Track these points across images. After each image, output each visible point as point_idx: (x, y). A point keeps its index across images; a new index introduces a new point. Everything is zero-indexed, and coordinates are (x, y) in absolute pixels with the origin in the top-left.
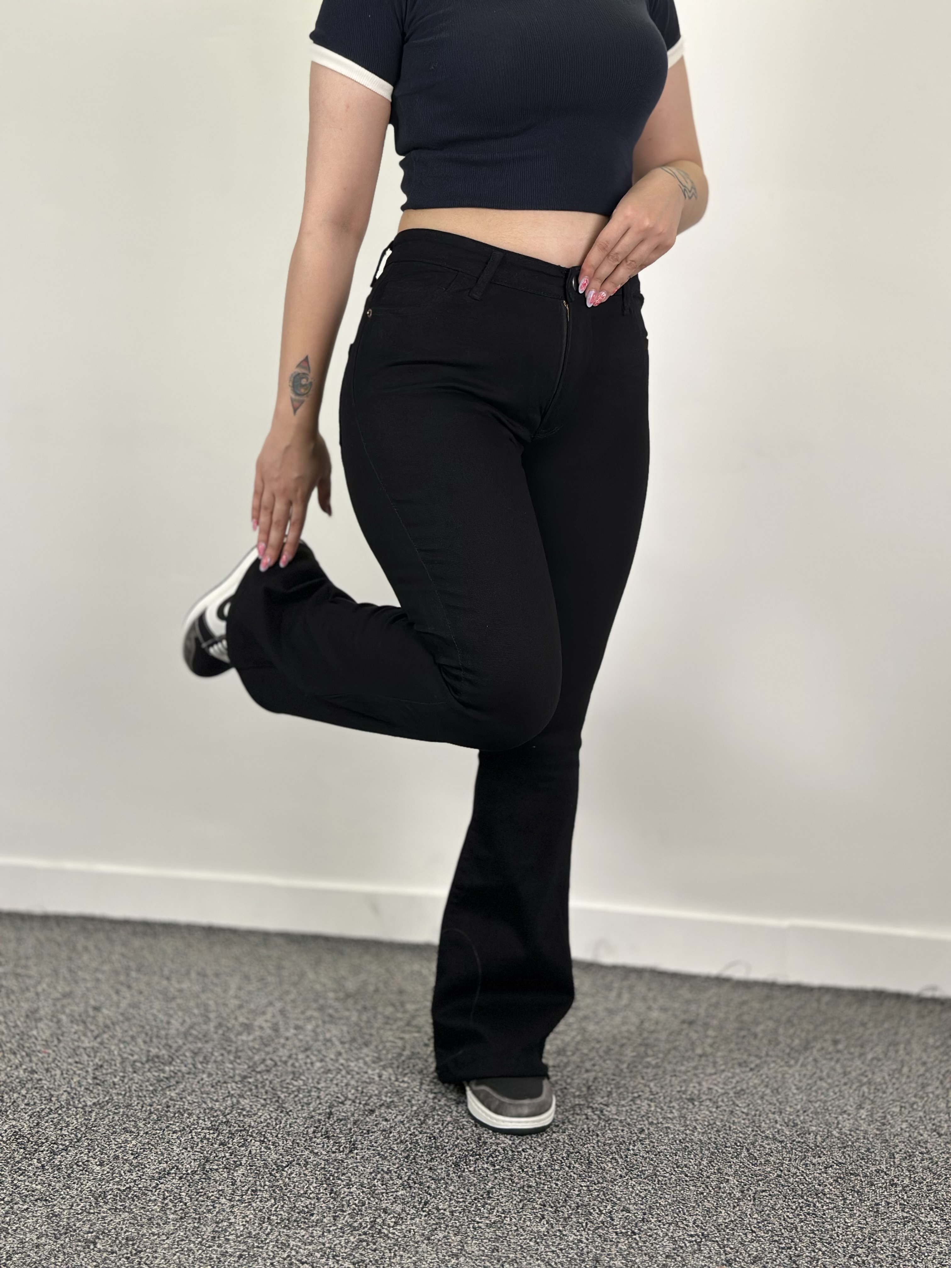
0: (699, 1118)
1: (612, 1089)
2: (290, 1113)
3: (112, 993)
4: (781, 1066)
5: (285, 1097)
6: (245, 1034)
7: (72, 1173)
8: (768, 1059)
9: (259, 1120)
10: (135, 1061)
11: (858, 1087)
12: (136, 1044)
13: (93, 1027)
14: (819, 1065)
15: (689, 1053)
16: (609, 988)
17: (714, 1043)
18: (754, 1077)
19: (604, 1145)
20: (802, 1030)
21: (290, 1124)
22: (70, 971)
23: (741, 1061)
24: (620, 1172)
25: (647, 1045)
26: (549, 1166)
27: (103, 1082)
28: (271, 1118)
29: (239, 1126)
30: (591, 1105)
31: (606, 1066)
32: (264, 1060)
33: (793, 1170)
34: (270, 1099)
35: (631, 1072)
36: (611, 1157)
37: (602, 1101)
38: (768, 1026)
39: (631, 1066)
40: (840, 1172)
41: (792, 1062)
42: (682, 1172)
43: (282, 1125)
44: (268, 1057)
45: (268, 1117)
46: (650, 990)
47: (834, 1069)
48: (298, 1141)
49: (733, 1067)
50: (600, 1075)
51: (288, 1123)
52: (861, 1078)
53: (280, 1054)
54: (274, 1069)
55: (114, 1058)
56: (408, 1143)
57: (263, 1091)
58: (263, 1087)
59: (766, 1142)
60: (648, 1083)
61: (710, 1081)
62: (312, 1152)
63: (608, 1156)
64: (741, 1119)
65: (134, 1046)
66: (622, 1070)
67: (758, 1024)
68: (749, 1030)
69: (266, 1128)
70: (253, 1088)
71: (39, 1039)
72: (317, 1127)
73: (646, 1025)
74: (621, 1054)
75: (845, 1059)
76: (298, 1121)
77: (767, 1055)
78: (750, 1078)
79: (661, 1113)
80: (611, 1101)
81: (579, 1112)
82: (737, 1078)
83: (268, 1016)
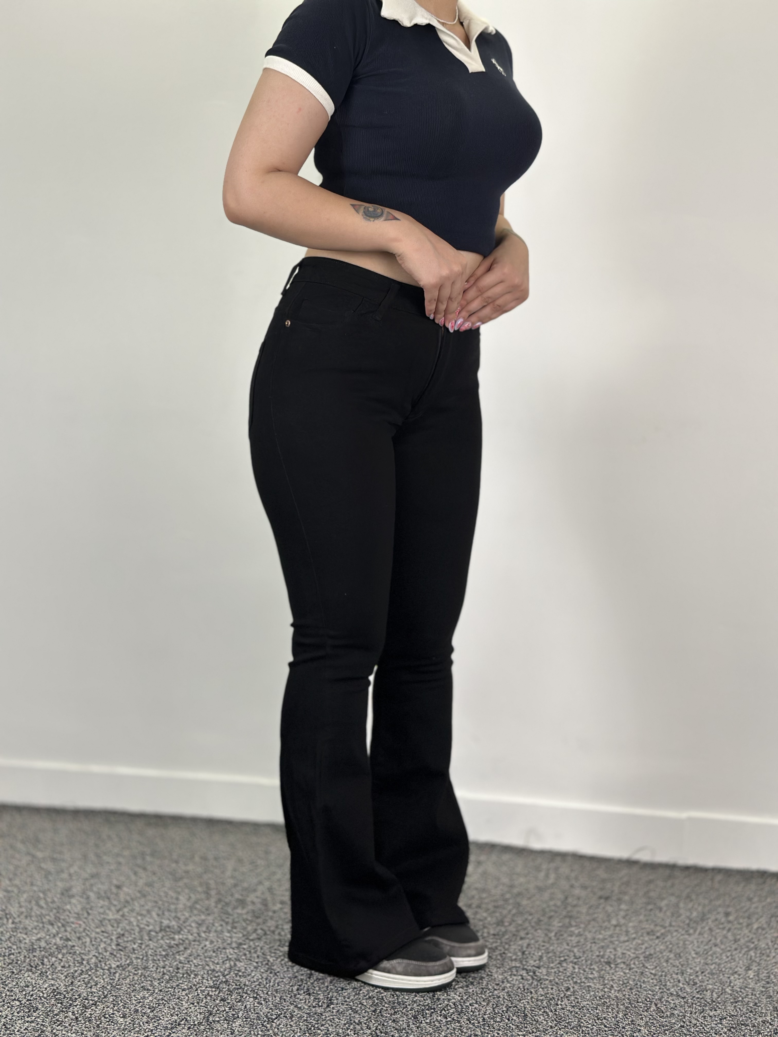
0: (615, 978)
1: (542, 953)
2: (278, 974)
3: (131, 874)
4: (682, 935)
5: (274, 960)
6: (240, 908)
7: (101, 1024)
8: (671, 928)
9: (252, 980)
10: (150, 931)
11: (746, 951)
12: (151, 917)
13: (115, 903)
14: (714, 933)
15: (606, 924)
16: (538, 869)
17: (627, 915)
18: (660, 943)
19: (537, 1001)
20: (699, 904)
21: (278, 983)
22: (98, 856)
23: (649, 930)
24: (550, 1024)
25: (571, 917)
26: (491, 1019)
27: (125, 948)
28: (262, 978)
29: (236, 985)
30: (525, 967)
31: (537, 935)
32: (255, 930)
33: (694, 1022)
34: (261, 962)
35: (558, 939)
36: (542, 1011)
37: (535, 963)
38: (670, 901)
39: (558, 935)
40: (732, 1022)
41: (691, 931)
42: (602, 1023)
43: (271, 984)
44: (259, 927)
45: (260, 977)
46: (572, 870)
47: (725, 937)
48: (285, 997)
49: (642, 936)
50: (533, 941)
51: (277, 982)
52: (749, 944)
53: (269, 924)
54: (264, 937)
55: (133, 928)
56: (375, 999)
57: (255, 955)
58: (255, 952)
59: (670, 998)
60: (572, 949)
61: (624, 947)
62: (296, 1006)
63: (540, 1010)
64: (649, 979)
65: (150, 918)
66: (550, 938)
67: (663, 899)
68: (655, 904)
69: (258, 986)
70: (247, 953)
71: (72, 912)
72: (300, 986)
73: (570, 900)
74: (549, 925)
75: (735, 929)
76: (284, 980)
77: (670, 925)
78: (657, 945)
79: (583, 974)
80: (542, 963)
81: (515, 973)
82: (646, 945)
83: (258, 894)
